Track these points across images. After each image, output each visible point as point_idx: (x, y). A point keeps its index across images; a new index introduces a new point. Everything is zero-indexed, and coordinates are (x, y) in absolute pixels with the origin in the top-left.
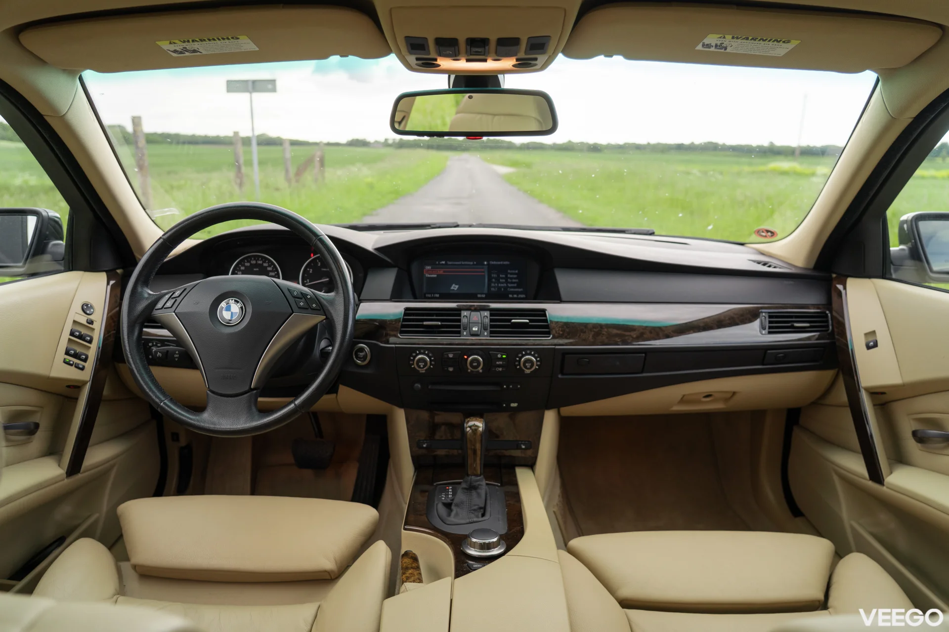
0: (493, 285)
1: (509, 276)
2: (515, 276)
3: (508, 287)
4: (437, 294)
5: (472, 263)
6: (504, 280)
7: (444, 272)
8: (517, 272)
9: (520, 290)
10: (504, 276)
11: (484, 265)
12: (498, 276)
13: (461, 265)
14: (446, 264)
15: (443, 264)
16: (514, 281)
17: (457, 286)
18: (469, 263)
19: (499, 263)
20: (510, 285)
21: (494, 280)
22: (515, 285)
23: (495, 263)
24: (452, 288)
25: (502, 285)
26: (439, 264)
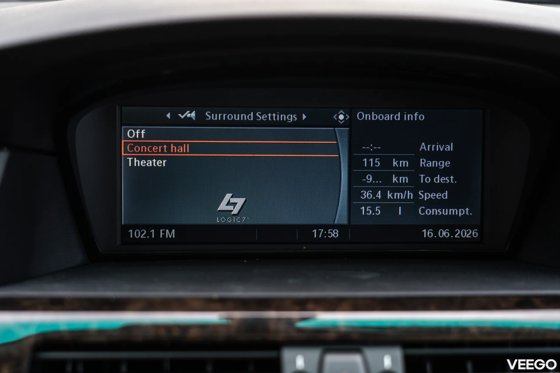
0: (367, 195)
1: (422, 162)
2: (445, 164)
3: (418, 202)
4: (170, 227)
5: (292, 118)
6: (404, 179)
7: (194, 148)
8: (450, 148)
9: (461, 213)
10: (405, 163)
11: (336, 124)
12: (386, 163)
13: (256, 123)
14: (201, 121)
15: (188, 121)
16: (439, 179)
17: (240, 201)
18: (283, 117)
19: (388, 117)
20: (425, 196)
21: (370, 179)
22: (445, 195)
23: (374, 116)
24: (223, 206)
25: (398, 195)
26: (176, 121)
